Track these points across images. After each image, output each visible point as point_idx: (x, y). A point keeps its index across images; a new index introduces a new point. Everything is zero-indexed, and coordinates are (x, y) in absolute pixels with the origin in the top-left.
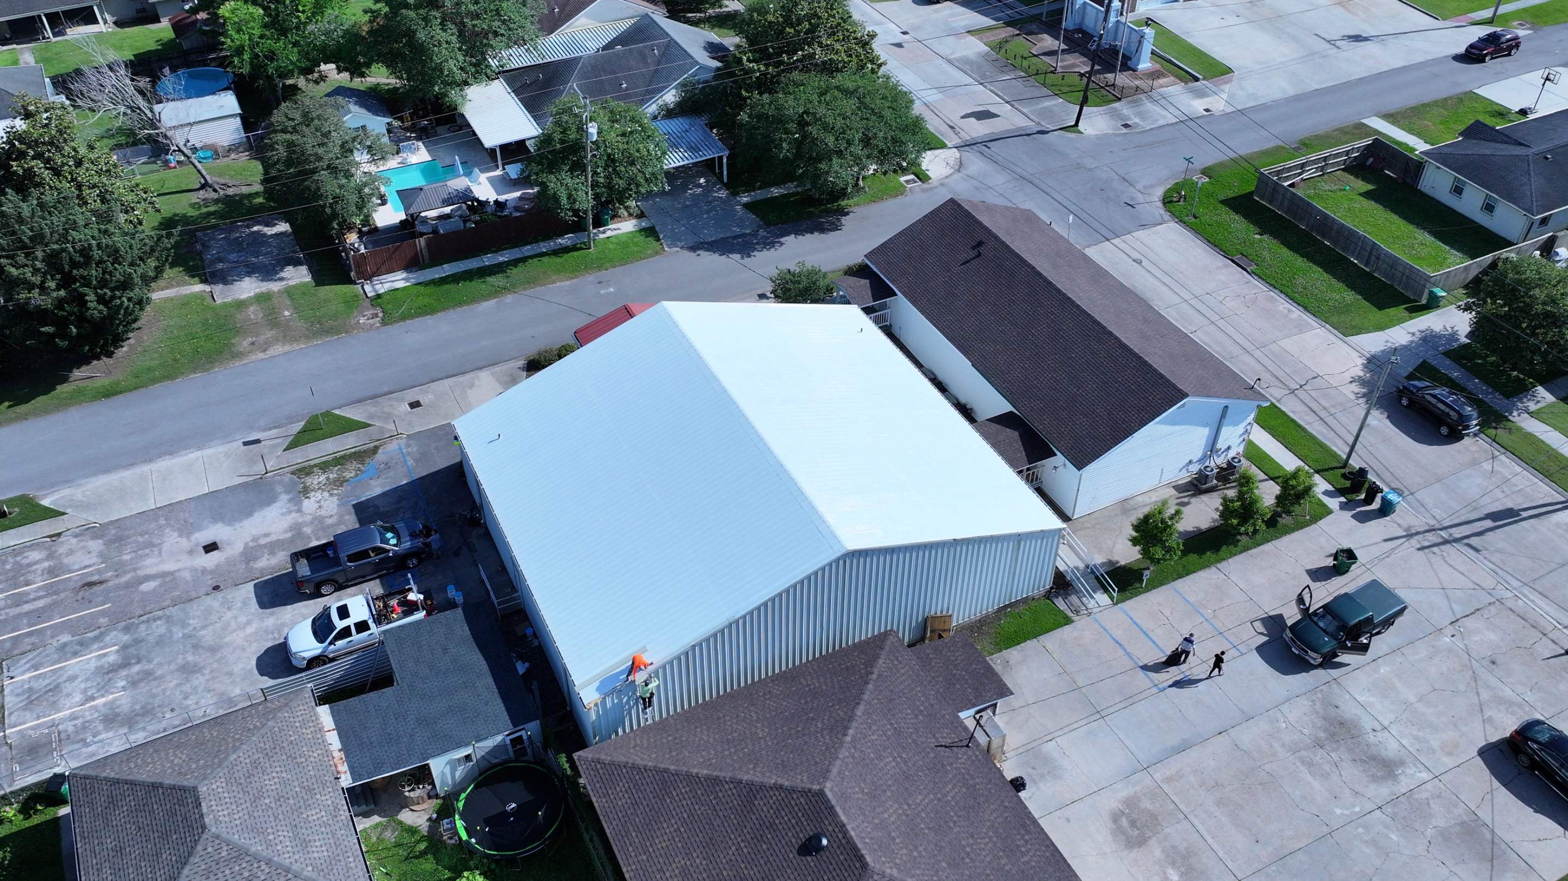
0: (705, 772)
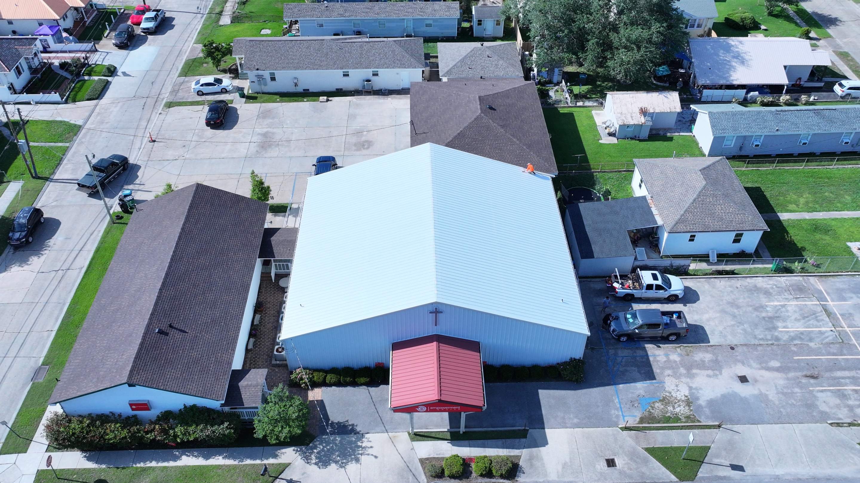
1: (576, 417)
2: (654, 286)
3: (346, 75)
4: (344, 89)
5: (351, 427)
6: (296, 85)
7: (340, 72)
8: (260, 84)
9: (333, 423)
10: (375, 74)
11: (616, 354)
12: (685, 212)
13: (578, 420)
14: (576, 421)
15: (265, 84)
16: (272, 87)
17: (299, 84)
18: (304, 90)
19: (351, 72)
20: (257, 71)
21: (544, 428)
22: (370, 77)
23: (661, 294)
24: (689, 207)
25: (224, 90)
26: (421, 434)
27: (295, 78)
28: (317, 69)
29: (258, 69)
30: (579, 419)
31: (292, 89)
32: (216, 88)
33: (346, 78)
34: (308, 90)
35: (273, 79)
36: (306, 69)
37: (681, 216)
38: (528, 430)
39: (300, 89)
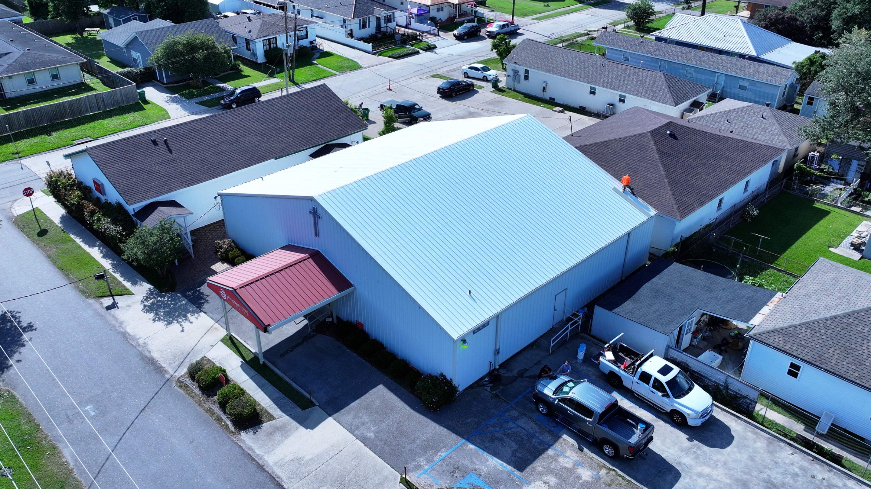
0: (661, 169)
1: (376, 433)
2: (652, 380)
3: (593, 93)
4: (587, 109)
5: (203, 301)
6: (544, 90)
7: (587, 87)
8: (514, 80)
9: (199, 290)
10: (622, 100)
11: (514, 419)
12: (801, 325)
13: (373, 437)
14: (371, 435)
15: (519, 82)
16: (523, 86)
17: (548, 90)
18: (550, 98)
19: (599, 90)
20: (515, 65)
21: (330, 415)
22: (616, 100)
23: (657, 397)
24: (815, 321)
25: (485, 79)
26: (235, 341)
27: (545, 82)
28: (566, 77)
29: (515, 63)
30: (376, 437)
31: (539, 94)
32: (479, 74)
33: (592, 96)
34: (554, 99)
35: (526, 78)
36: (556, 74)
37: (791, 326)
38: (315, 405)
39: (547, 96)
